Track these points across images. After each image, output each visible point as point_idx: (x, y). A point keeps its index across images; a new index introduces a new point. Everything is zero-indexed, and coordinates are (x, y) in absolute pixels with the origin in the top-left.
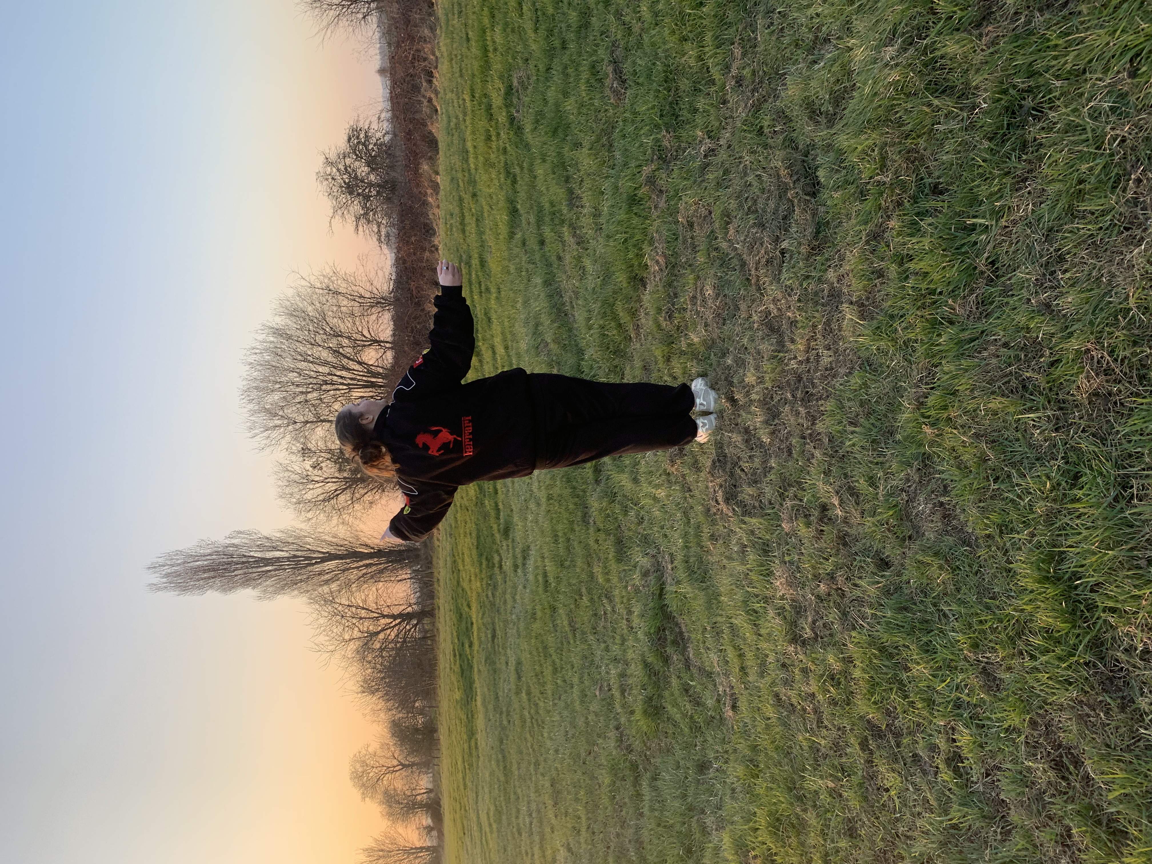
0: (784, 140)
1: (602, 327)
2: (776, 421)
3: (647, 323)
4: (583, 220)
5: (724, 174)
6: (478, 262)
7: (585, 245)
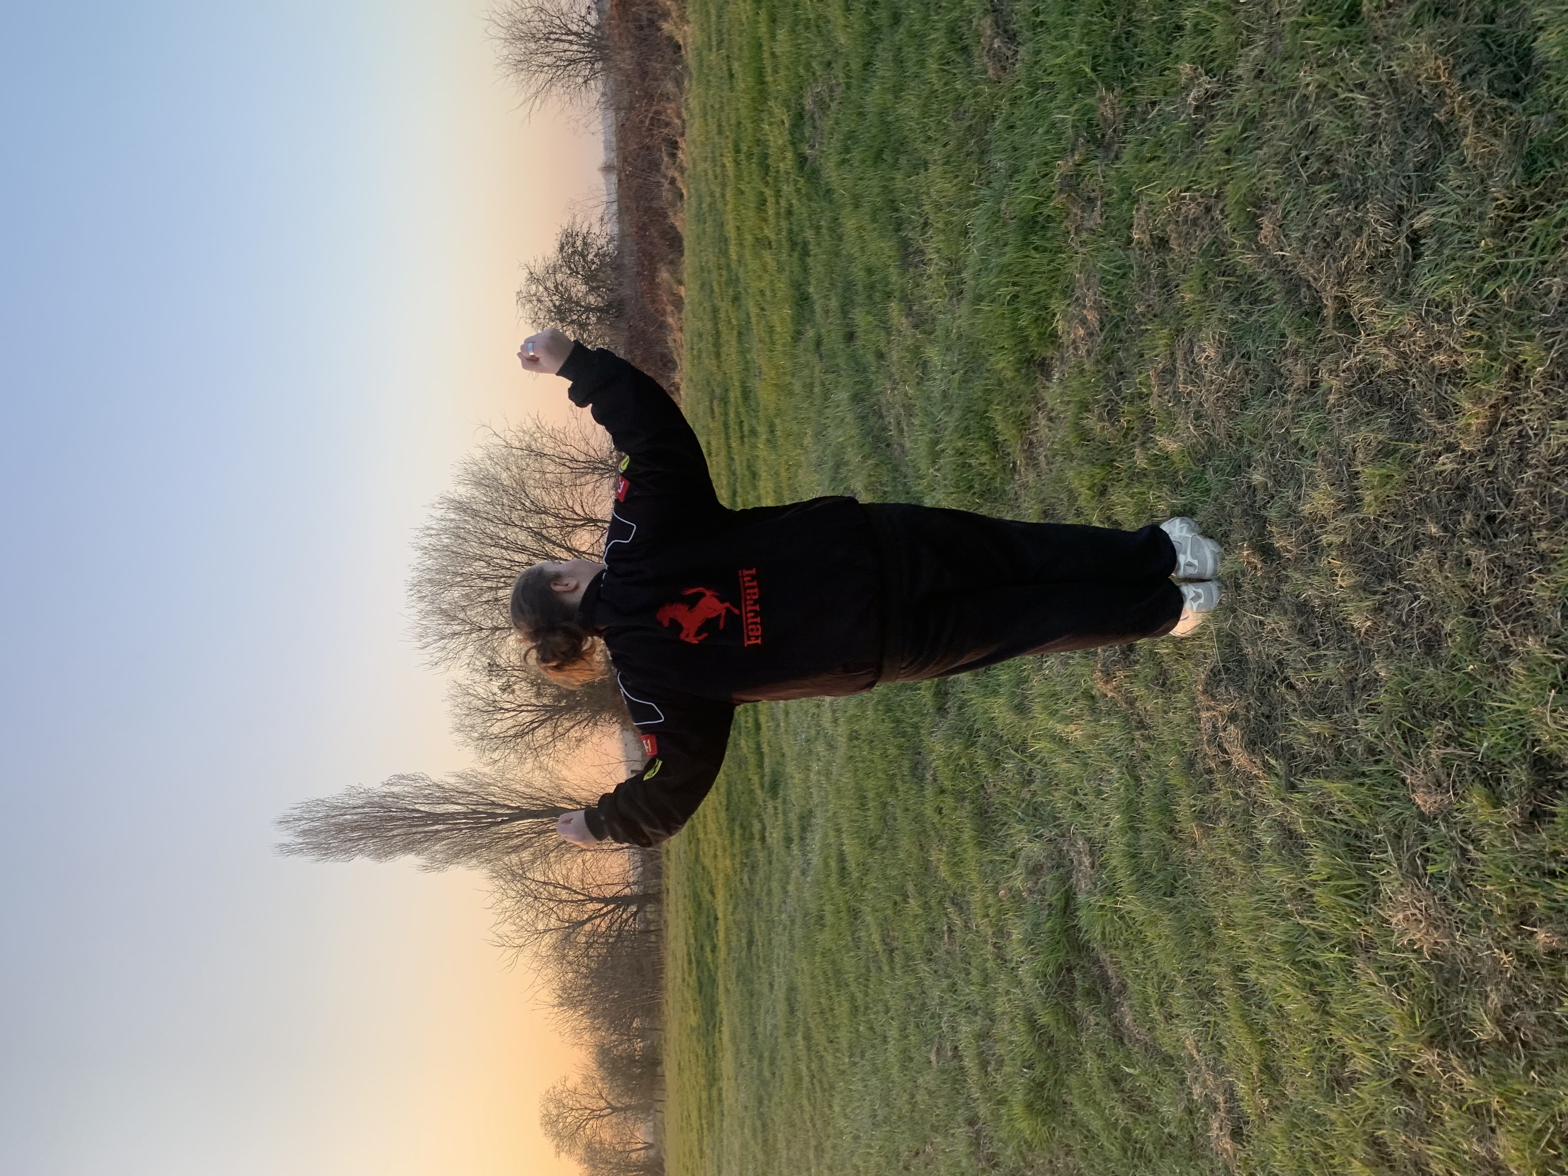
1: (961, 453)
2: (1389, 585)
3: (1053, 434)
4: (928, 283)
5: (1246, 128)
6: (739, 394)
7: (927, 327)
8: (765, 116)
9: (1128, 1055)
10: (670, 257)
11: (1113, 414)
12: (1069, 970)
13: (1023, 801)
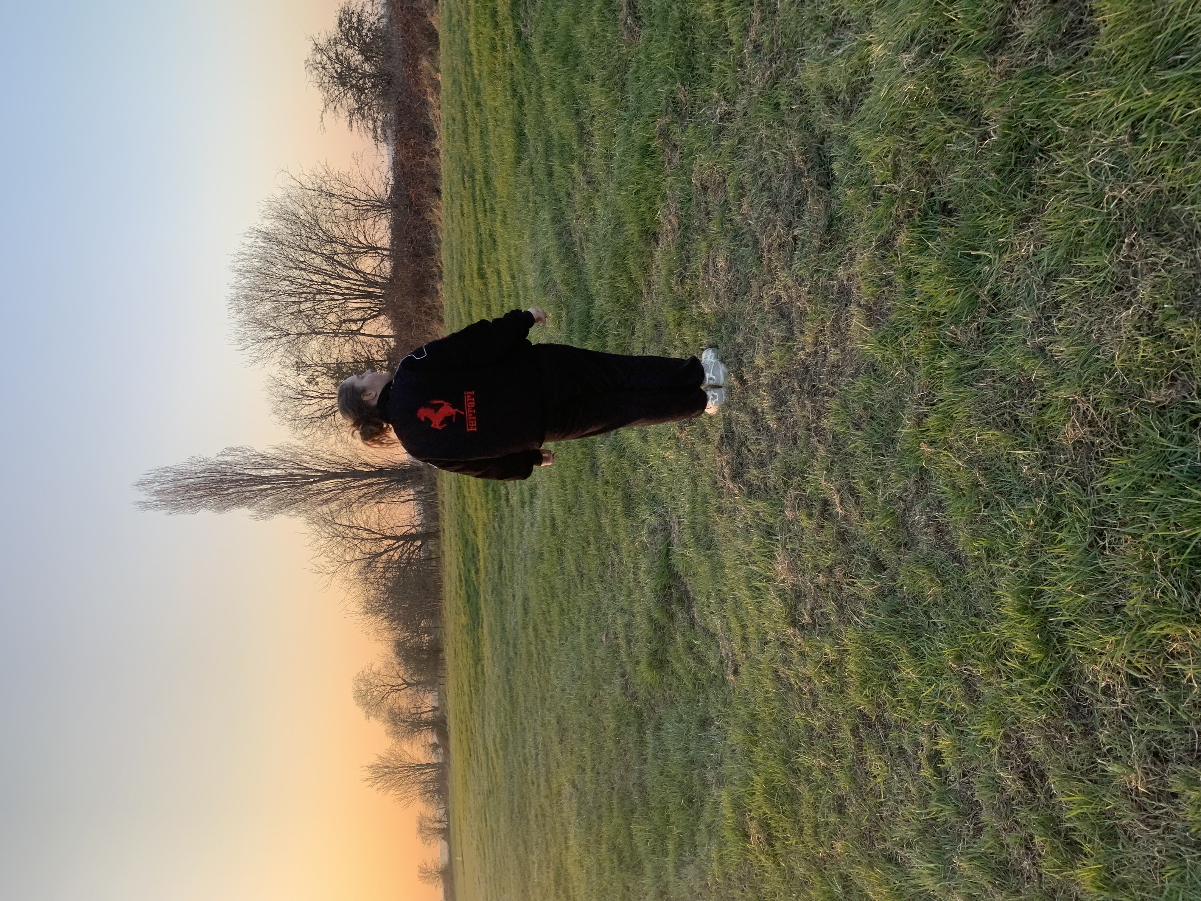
0: (801, 120)
1: (612, 278)
2: (783, 408)
3: (659, 281)
4: (594, 159)
5: (739, 143)
6: (482, 179)
7: (595, 187)
9: (696, 635)
10: (429, 49)
11: (682, 281)
12: (670, 587)
13: (647, 492)
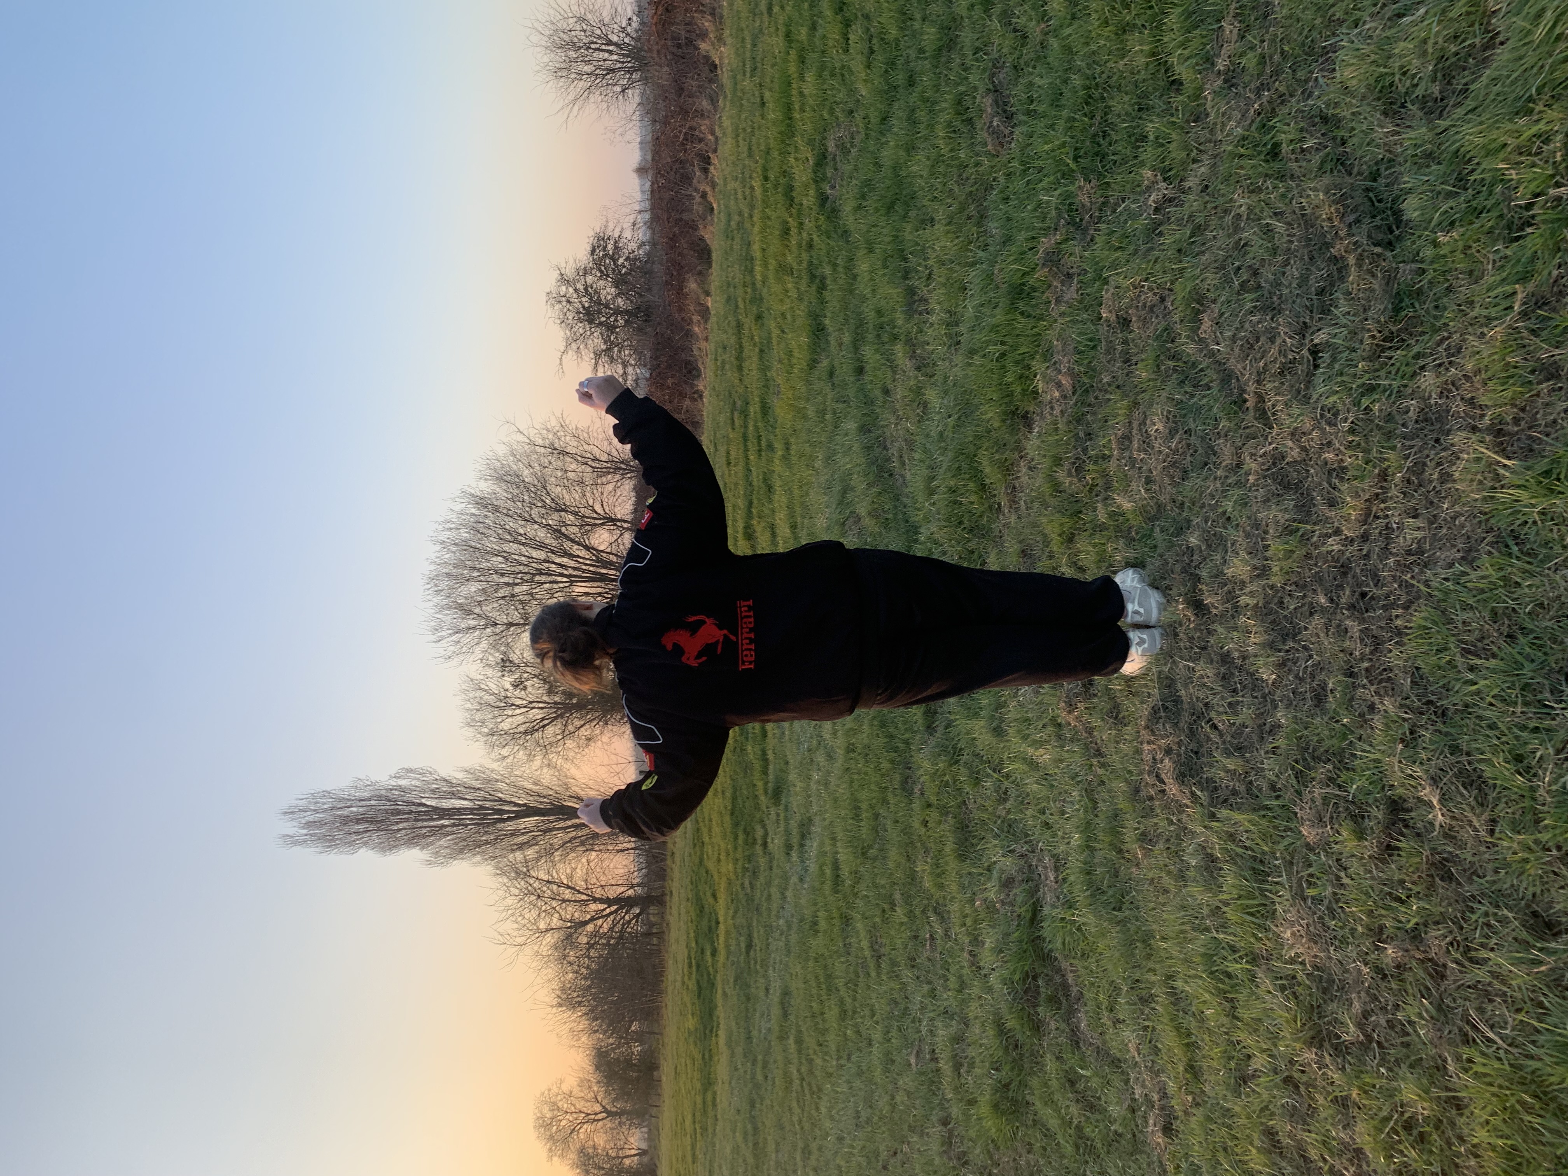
0: (1324, 161)
1: (953, 491)
2: (1291, 644)
3: (1032, 482)
4: (930, 331)
6: (758, 409)
7: (929, 370)
8: (791, 149)
9: (1083, 1059)
10: (699, 268)
11: (1079, 470)
12: (1035, 978)
13: (999, 817)
